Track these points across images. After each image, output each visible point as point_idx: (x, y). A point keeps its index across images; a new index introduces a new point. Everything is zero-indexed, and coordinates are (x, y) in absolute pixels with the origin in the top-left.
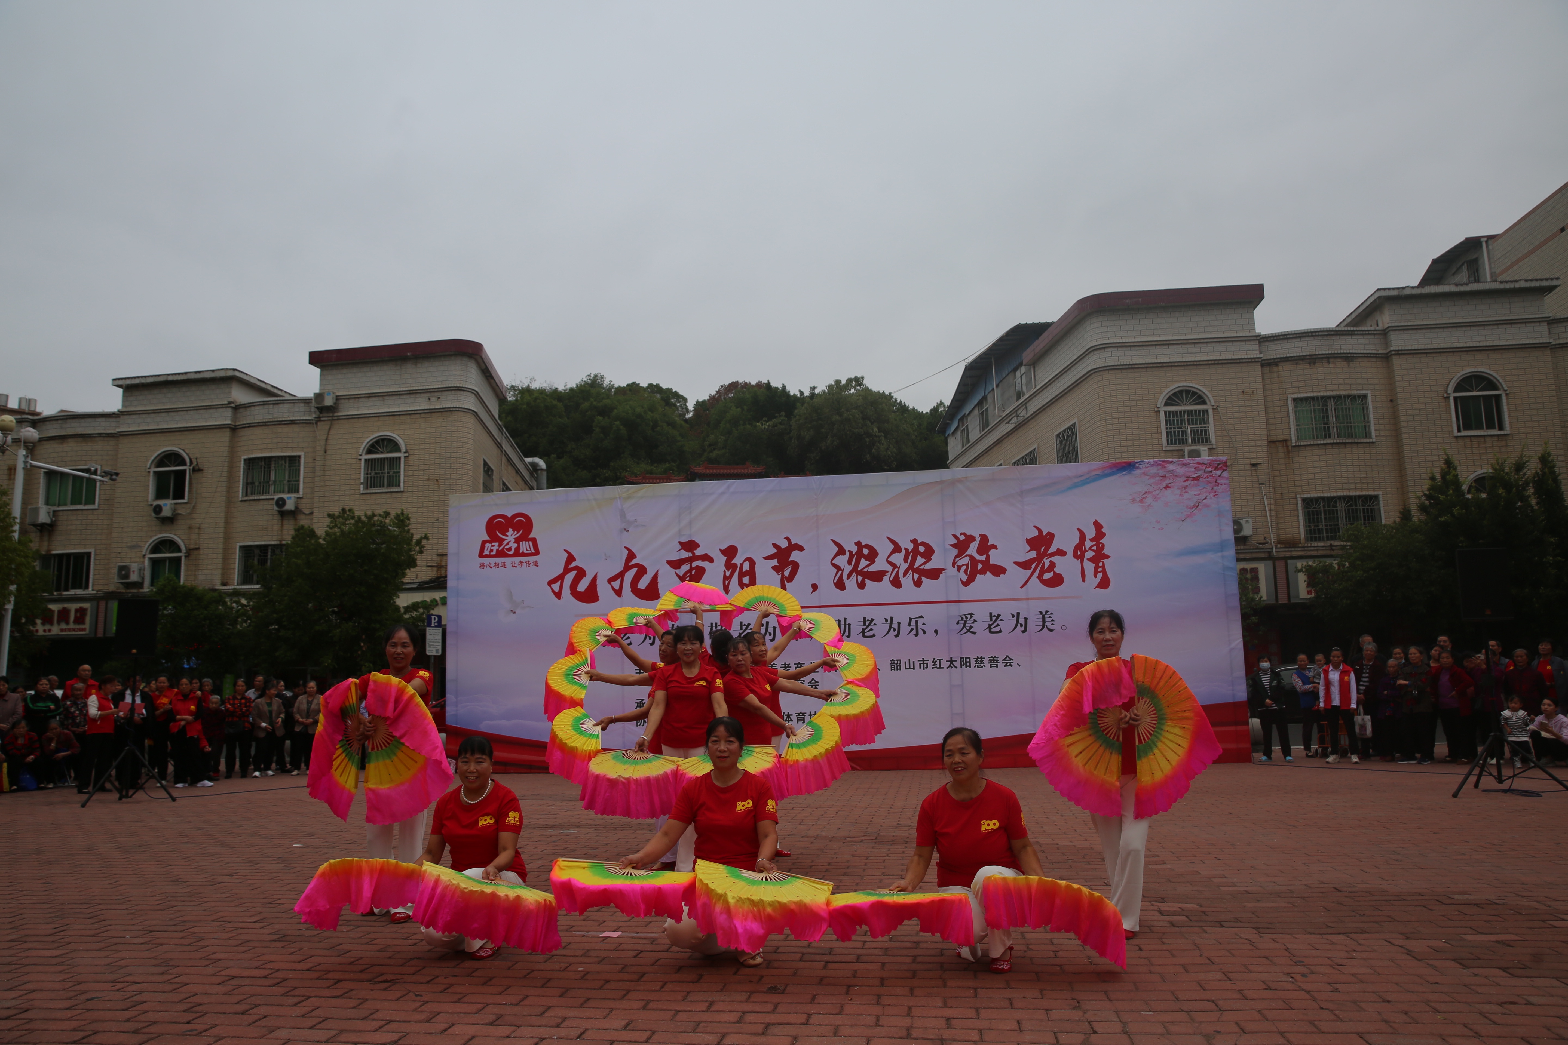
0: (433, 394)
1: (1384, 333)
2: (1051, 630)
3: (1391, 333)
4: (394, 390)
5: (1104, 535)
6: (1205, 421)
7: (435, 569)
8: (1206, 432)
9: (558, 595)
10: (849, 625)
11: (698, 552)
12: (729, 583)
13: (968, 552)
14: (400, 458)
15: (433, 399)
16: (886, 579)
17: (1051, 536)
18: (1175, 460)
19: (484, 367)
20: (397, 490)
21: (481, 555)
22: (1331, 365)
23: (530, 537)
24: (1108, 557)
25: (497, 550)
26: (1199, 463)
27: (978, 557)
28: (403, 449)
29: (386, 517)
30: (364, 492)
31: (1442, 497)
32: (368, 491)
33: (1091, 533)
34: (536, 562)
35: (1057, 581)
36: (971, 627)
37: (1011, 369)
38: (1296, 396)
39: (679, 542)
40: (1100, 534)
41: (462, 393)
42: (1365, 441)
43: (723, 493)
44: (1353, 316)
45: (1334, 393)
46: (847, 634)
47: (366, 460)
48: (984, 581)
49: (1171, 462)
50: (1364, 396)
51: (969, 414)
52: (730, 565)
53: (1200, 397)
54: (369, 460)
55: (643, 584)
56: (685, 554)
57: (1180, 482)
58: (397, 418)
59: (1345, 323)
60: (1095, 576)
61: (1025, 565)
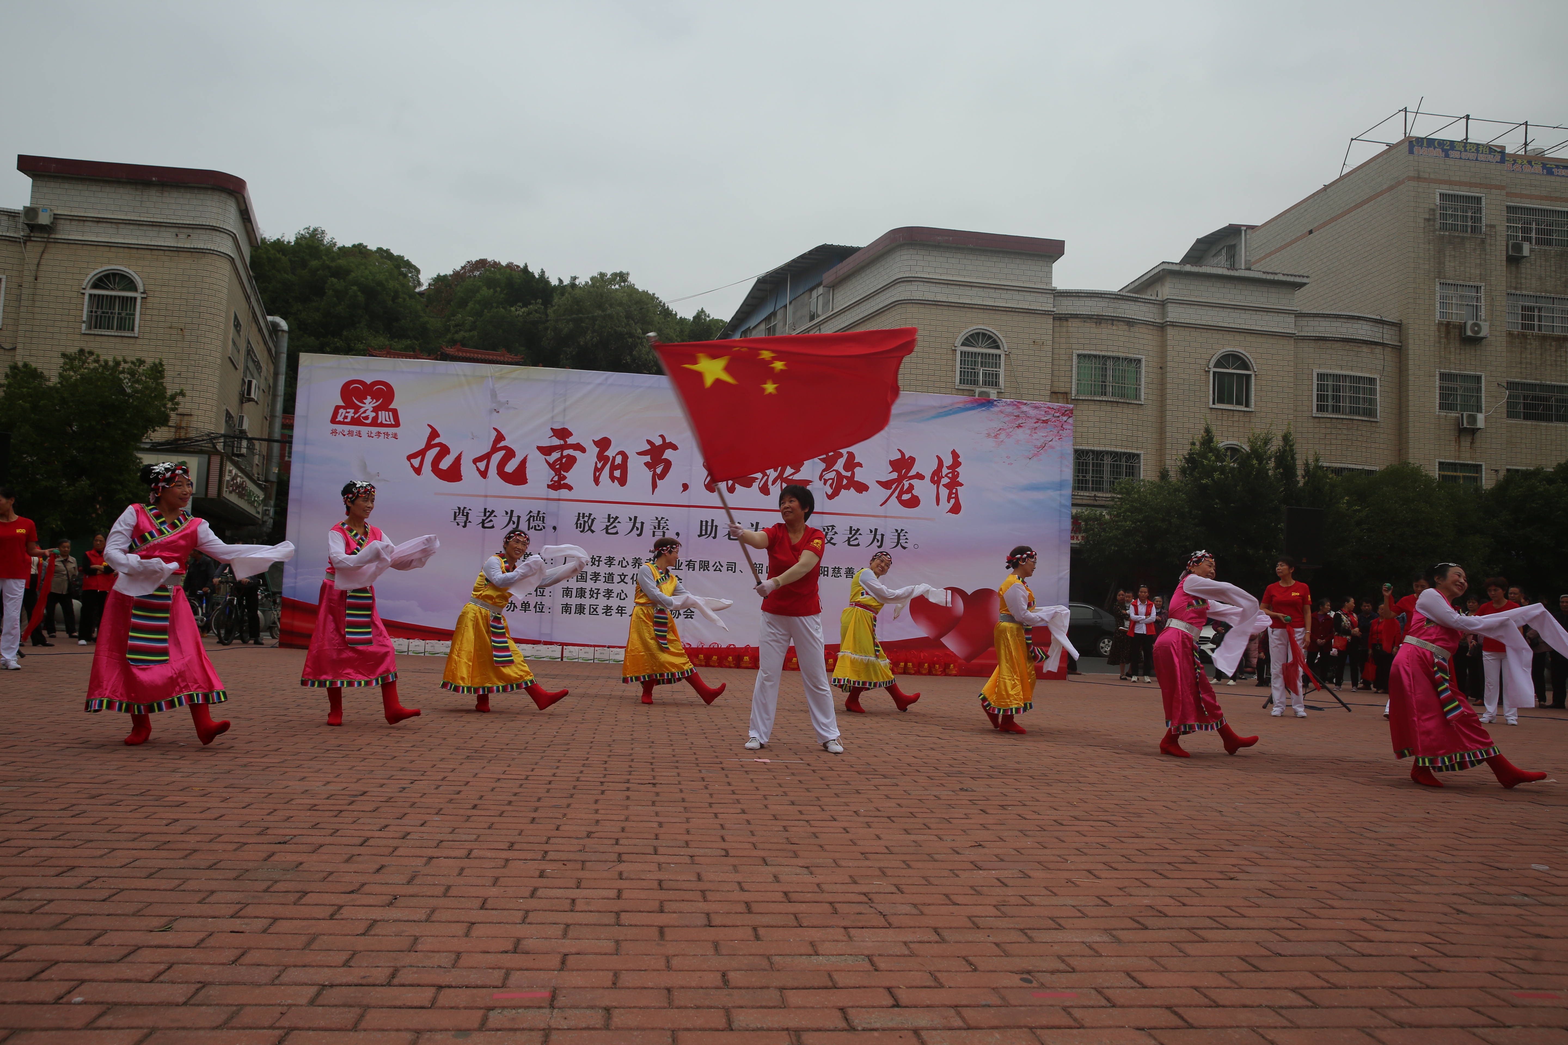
0: (182, 230)
1: (1163, 304)
2: (904, 548)
3: (1169, 305)
4: (132, 218)
5: (960, 464)
6: (996, 365)
7: (173, 430)
8: (997, 376)
9: (418, 471)
10: (716, 526)
11: (570, 441)
12: (599, 475)
13: (835, 468)
14: (135, 298)
15: (180, 236)
16: (755, 485)
17: (912, 460)
18: (1029, 402)
19: (243, 208)
20: (129, 335)
21: (334, 421)
22: (1114, 328)
23: (390, 407)
24: (961, 485)
25: (352, 417)
26: (1049, 408)
27: (844, 473)
28: (141, 288)
29: (139, 366)
30: (87, 332)
31: (1205, 462)
32: (92, 332)
33: (948, 461)
34: (396, 434)
35: (914, 502)
36: (832, 538)
37: (807, 288)
38: (1080, 352)
39: (552, 429)
40: (956, 463)
41: (218, 233)
42: (1135, 402)
43: (600, 384)
44: (1137, 284)
45: (1114, 354)
46: (713, 535)
47: (90, 295)
48: (848, 496)
49: (1025, 404)
50: (1139, 361)
51: (755, 327)
52: (602, 457)
53: (995, 341)
54: (95, 295)
55: (510, 467)
56: (556, 442)
57: (1031, 423)
58: (135, 251)
59: (1128, 289)
60: (949, 501)
61: (886, 485)
